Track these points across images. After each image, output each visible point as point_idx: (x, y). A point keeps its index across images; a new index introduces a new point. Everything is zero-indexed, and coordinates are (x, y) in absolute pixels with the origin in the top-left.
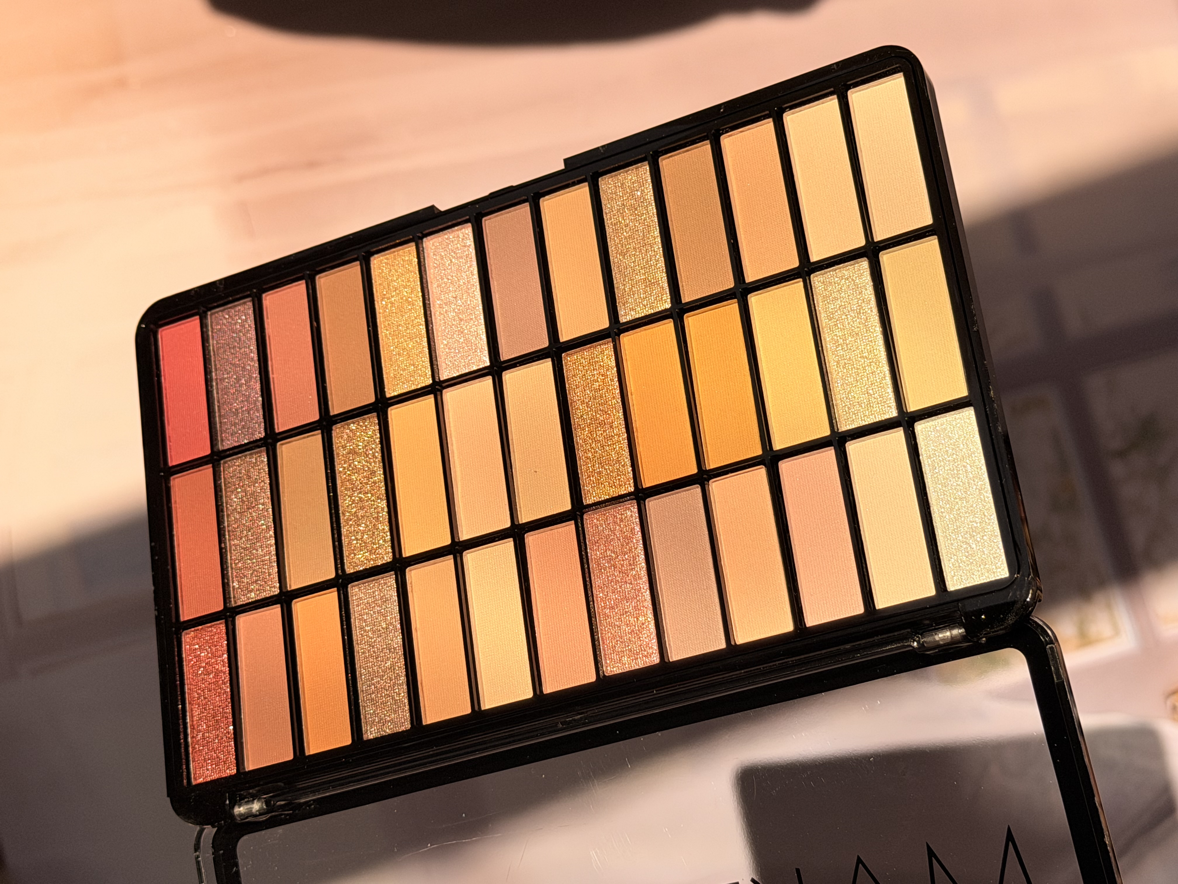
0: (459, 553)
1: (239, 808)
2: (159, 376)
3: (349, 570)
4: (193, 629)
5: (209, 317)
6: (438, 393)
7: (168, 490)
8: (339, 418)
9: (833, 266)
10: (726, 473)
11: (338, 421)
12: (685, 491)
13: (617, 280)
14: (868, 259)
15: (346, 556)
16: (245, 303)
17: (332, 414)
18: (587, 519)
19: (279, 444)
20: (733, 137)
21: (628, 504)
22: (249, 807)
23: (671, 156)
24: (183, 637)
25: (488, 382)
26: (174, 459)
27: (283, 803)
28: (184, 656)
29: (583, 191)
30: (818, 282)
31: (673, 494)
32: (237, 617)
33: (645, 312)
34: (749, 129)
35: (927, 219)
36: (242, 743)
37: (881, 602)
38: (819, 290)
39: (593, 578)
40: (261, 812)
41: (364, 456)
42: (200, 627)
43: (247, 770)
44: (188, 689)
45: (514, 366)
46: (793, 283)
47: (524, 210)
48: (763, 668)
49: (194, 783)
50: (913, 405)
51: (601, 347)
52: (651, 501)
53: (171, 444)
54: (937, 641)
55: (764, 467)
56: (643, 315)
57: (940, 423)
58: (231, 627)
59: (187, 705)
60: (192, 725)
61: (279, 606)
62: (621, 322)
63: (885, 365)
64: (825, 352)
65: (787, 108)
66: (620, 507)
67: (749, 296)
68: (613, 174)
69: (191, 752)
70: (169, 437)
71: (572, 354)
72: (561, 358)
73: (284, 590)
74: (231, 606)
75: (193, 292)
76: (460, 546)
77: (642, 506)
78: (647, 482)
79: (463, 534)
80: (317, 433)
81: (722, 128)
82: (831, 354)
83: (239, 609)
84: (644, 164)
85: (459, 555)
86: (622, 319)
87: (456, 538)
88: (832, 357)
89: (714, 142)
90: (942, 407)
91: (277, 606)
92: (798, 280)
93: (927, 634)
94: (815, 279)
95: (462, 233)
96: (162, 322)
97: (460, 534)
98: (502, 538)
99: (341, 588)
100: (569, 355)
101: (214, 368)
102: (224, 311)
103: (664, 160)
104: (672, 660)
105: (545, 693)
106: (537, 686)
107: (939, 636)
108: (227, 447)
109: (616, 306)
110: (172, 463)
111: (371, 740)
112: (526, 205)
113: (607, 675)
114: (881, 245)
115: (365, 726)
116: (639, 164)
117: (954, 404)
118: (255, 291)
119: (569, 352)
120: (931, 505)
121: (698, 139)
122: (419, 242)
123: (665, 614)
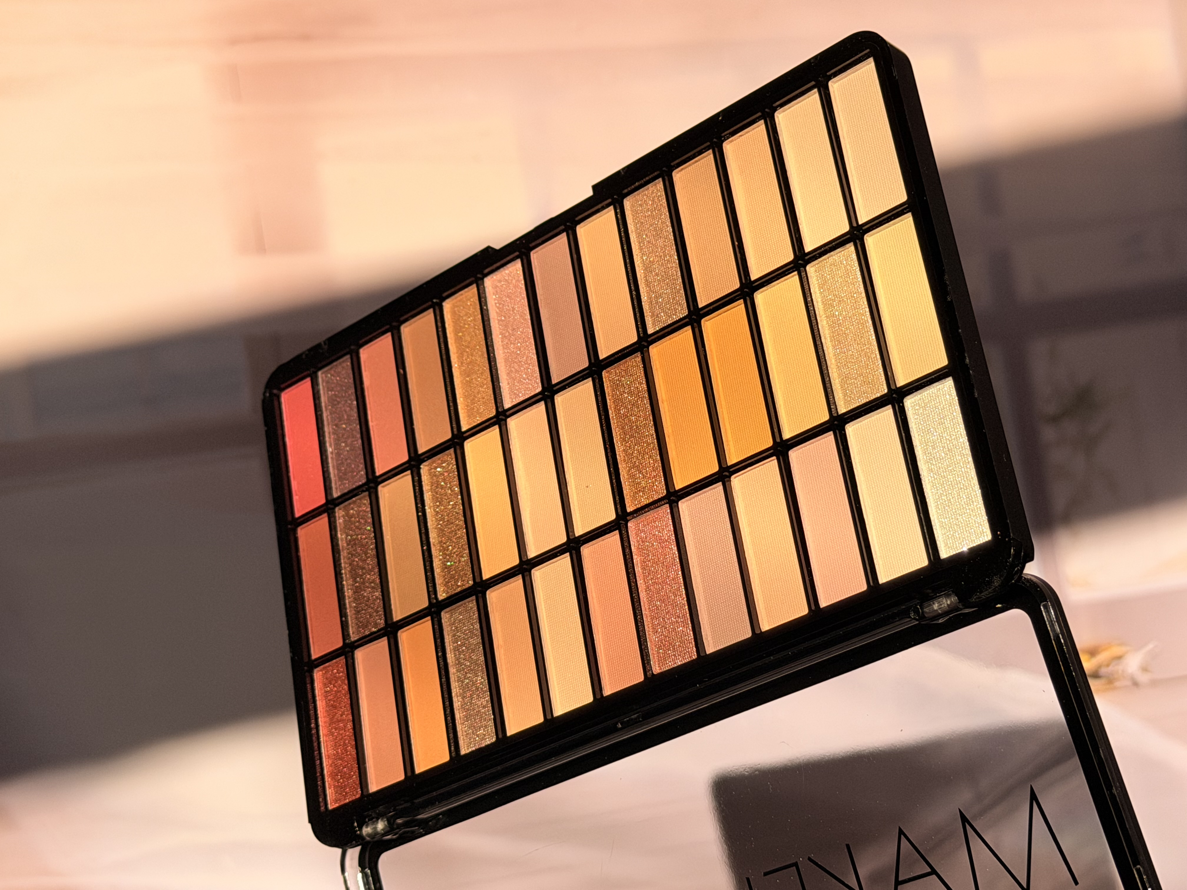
1: (367, 827)
2: (283, 437)
3: (442, 596)
5: (319, 377)
6: (503, 422)
7: (296, 540)
8: (425, 456)
9: (825, 254)
10: (744, 468)
11: (426, 459)
12: (708, 491)
14: (854, 243)
15: (439, 584)
16: (345, 360)
17: (419, 452)
18: (632, 527)
19: (379, 487)
20: (734, 142)
21: (660, 510)
22: (374, 826)
23: (682, 169)
24: (314, 675)
25: (541, 407)
26: (299, 511)
28: (316, 692)
29: (609, 215)
30: (813, 272)
31: (701, 494)
32: (355, 651)
33: (667, 322)
34: (747, 133)
35: (902, 197)
36: (365, 769)
37: (884, 577)
38: (815, 280)
40: (386, 830)
42: (327, 664)
43: (369, 793)
44: (321, 722)
45: (563, 388)
46: (788, 278)
47: (562, 241)
50: (901, 380)
51: (632, 360)
52: (682, 503)
54: (936, 611)
55: (776, 457)
56: (666, 325)
57: (926, 395)
58: (350, 661)
60: (327, 755)
62: (649, 333)
65: (777, 106)
67: (755, 294)
68: (636, 193)
69: (326, 780)
70: (295, 489)
71: (611, 370)
72: (601, 375)
74: (349, 642)
75: (304, 354)
76: (527, 565)
77: (675, 508)
78: (679, 484)
79: (532, 553)
80: (409, 472)
81: (723, 135)
82: (829, 341)
83: (356, 644)
84: (660, 179)
85: (528, 573)
86: (650, 331)
87: (524, 558)
88: (830, 343)
89: (716, 149)
90: (925, 380)
91: (385, 638)
92: (796, 273)
93: (926, 604)
94: (811, 269)
95: (516, 268)
96: (283, 386)
97: (528, 553)
98: (562, 552)
99: (435, 615)
100: (609, 371)
101: (325, 423)
102: (331, 368)
103: (678, 173)
104: (708, 653)
105: (604, 695)
106: (597, 690)
107: (937, 605)
108: (339, 494)
109: (644, 319)
110: (297, 514)
111: (466, 755)
112: (565, 234)
113: (655, 673)
114: (864, 228)
115: (461, 742)
116: (657, 181)
117: (936, 375)
118: (352, 347)
119: (608, 369)
120: (922, 477)
121: (704, 149)
122: (480, 282)
123: (700, 610)
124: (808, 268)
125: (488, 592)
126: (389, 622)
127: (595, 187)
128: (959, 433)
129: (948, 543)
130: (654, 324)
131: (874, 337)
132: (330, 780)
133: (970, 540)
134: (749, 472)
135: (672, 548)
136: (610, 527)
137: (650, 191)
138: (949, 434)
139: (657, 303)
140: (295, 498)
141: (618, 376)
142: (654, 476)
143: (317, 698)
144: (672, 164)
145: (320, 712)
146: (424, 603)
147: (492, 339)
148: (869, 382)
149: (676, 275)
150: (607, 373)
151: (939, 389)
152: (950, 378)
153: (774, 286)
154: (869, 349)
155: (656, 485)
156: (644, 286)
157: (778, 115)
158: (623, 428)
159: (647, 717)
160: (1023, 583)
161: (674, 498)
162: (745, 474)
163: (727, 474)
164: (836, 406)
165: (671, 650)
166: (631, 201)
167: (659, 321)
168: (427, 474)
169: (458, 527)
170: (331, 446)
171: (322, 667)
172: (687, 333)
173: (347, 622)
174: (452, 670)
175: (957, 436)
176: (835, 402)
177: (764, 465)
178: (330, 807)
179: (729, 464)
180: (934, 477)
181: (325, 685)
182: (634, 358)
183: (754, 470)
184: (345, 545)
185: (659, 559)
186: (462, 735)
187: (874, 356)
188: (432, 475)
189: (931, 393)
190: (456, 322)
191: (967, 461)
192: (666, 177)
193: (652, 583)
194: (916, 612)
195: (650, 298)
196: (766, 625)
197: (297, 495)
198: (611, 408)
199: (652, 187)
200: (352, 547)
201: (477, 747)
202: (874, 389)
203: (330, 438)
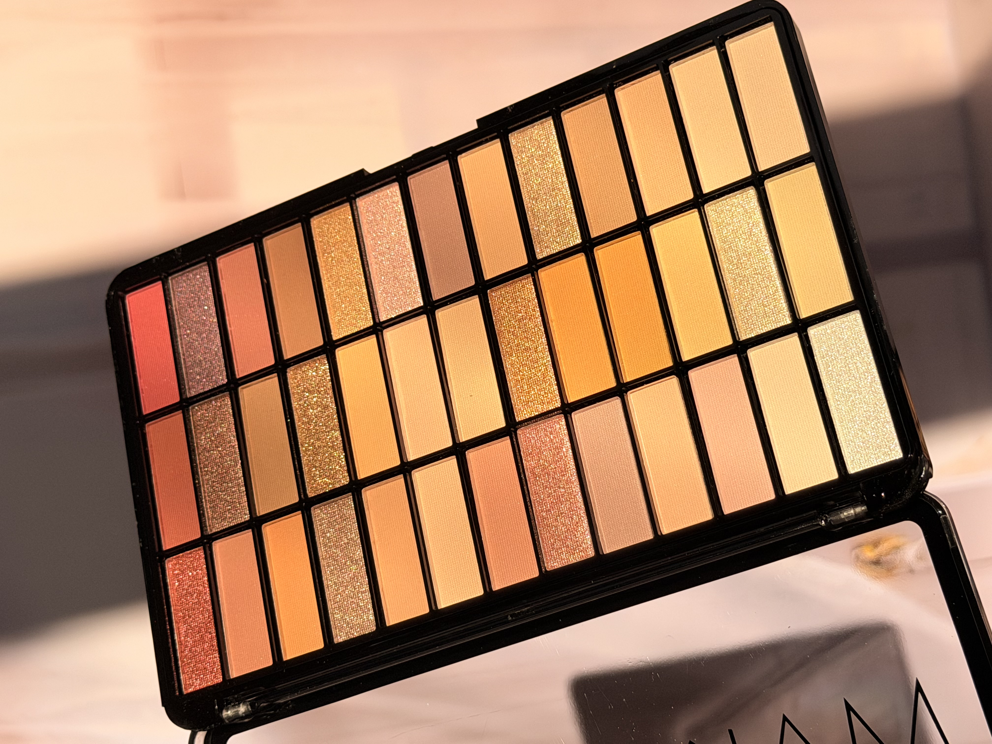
0: (408, 473)
1: (227, 710)
2: (129, 336)
3: (311, 494)
4: (175, 557)
5: (170, 281)
6: (380, 333)
7: (144, 436)
8: (292, 361)
9: (724, 195)
10: (642, 384)
11: (292, 364)
12: (606, 403)
13: (531, 223)
14: (755, 187)
15: (307, 482)
16: (201, 267)
17: (285, 358)
18: (520, 434)
19: (240, 388)
20: (626, 89)
21: (555, 419)
22: (235, 710)
23: (572, 111)
24: (166, 564)
25: (423, 320)
26: (147, 408)
27: (265, 704)
28: (168, 581)
29: (496, 146)
30: (711, 211)
31: (595, 407)
32: (213, 543)
33: (559, 248)
34: (639, 82)
35: (804, 148)
36: (226, 654)
37: (789, 489)
38: (713, 218)
39: (529, 485)
40: (246, 714)
41: (317, 393)
42: (181, 554)
43: (231, 678)
44: (174, 610)
45: (445, 304)
46: (689, 214)
47: (444, 167)
48: (688, 554)
49: (185, 692)
50: (804, 314)
51: (521, 282)
52: (576, 414)
53: (144, 395)
54: (842, 519)
55: (675, 376)
56: (557, 251)
57: (830, 326)
58: (208, 552)
59: (174, 624)
60: (180, 642)
61: (250, 530)
62: (538, 258)
63: (777, 279)
64: (722, 271)
65: (672, 60)
66: (549, 421)
67: (651, 228)
68: (522, 129)
69: (180, 665)
70: (142, 390)
71: (496, 290)
72: (487, 294)
73: (254, 516)
74: (207, 534)
75: (154, 260)
76: (408, 466)
77: (569, 418)
78: (572, 397)
79: (411, 456)
80: (275, 375)
81: (615, 82)
83: (214, 536)
86: (539, 256)
87: (405, 460)
89: (609, 94)
90: (831, 313)
92: (695, 210)
94: (709, 208)
95: (393, 190)
96: (128, 289)
97: (408, 456)
98: (447, 456)
99: (305, 510)
102: (182, 275)
103: (565, 114)
104: (606, 552)
105: (494, 590)
106: (487, 584)
107: (844, 514)
108: (194, 394)
109: (533, 245)
110: (146, 411)
111: (340, 644)
112: (447, 161)
113: (548, 570)
114: (764, 175)
115: (334, 629)
116: (548, 118)
117: (842, 309)
118: (209, 255)
119: (493, 289)
120: (828, 399)
121: (599, 92)
122: (353, 201)
124: (705, 206)
125: (364, 491)
127: (479, 121)
129: (856, 459)
130: (543, 251)
134: (646, 389)
136: (501, 433)
137: (539, 128)
143: (169, 587)
144: (561, 106)
146: (295, 499)
147: (366, 255)
150: (492, 292)
151: (845, 320)
152: (858, 311)
153: (671, 221)
155: (549, 397)
157: (673, 68)
160: (924, 500)
161: (568, 410)
163: (624, 389)
164: (738, 332)
166: (517, 136)
167: (548, 248)
168: (293, 378)
172: (580, 259)
173: (203, 514)
176: (738, 329)
177: (662, 383)
179: (626, 380)
182: (525, 279)
183: (652, 387)
189: (835, 323)
192: (556, 116)
196: (667, 529)
198: (496, 324)
199: (541, 124)
202: (776, 320)
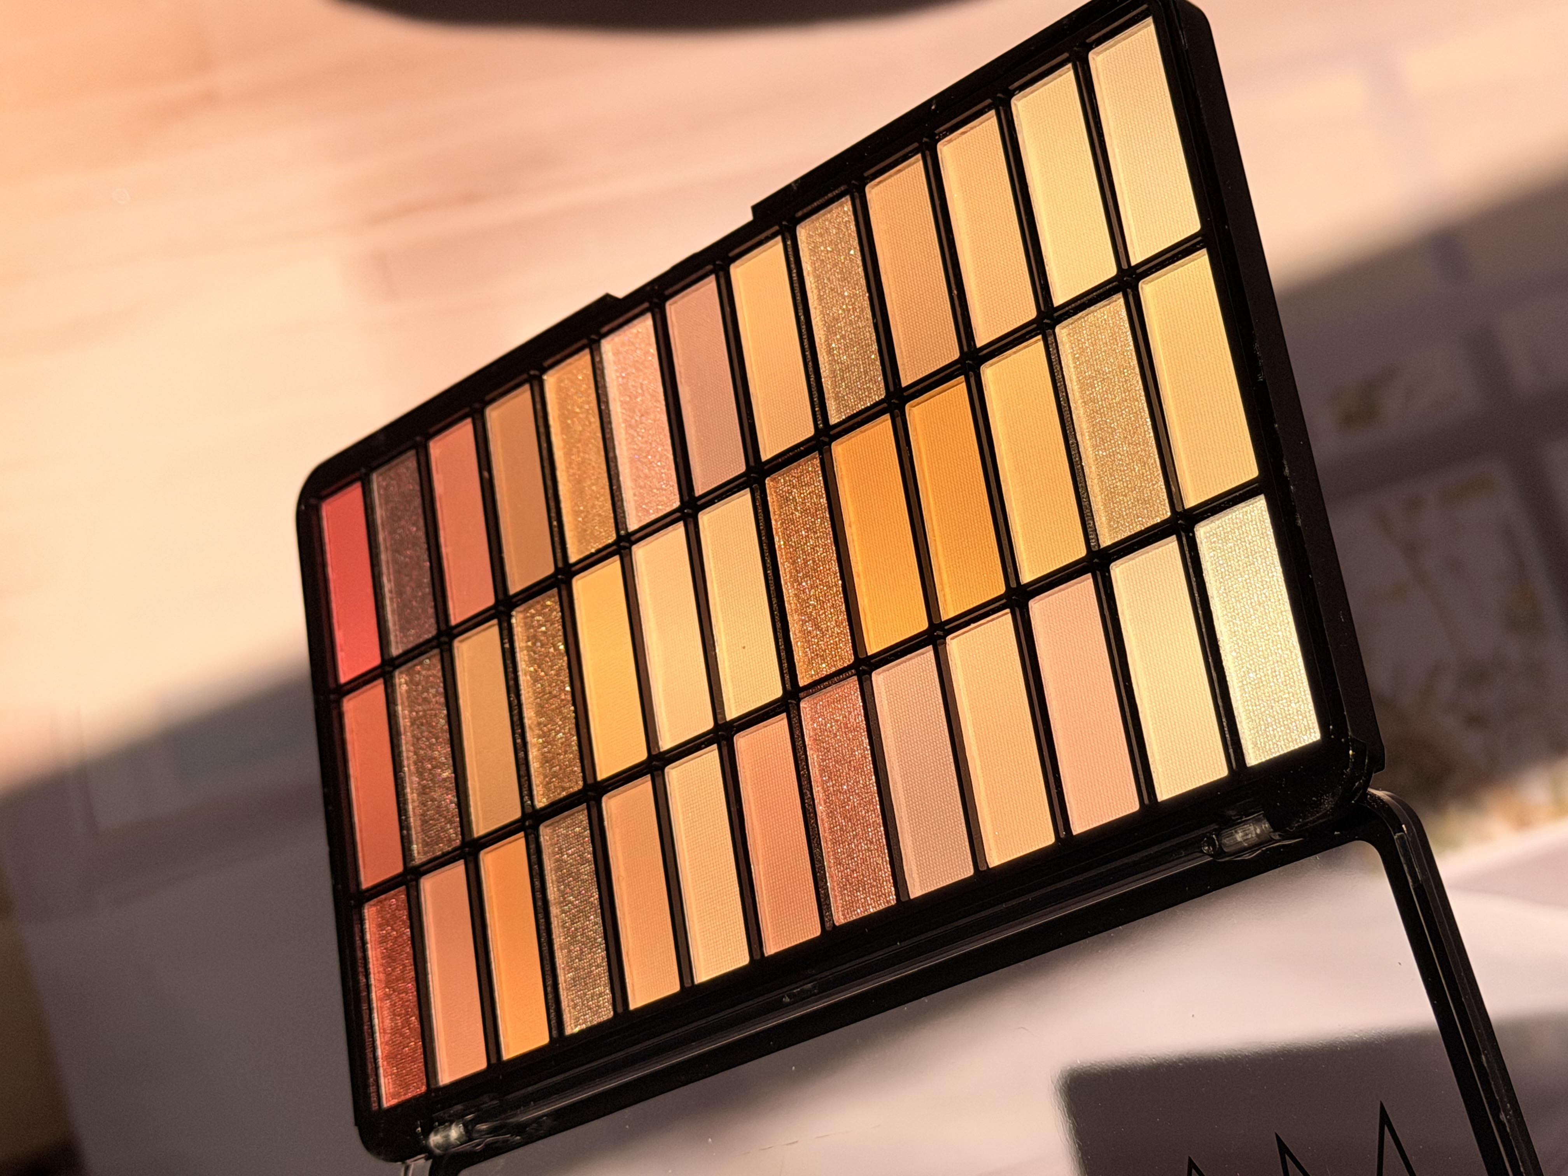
1: (436, 1135)
2: (324, 566)
3: (539, 804)
5: (373, 480)
6: (626, 551)
7: (341, 716)
8: (519, 598)
9: (1082, 309)
10: (967, 624)
11: (519, 602)
12: (919, 655)
13: (825, 367)
14: (1124, 293)
15: (536, 786)
16: (408, 458)
17: (511, 593)
18: (806, 708)
19: (454, 642)
20: (954, 142)
21: (845, 684)
22: (446, 1134)
24: (364, 912)
25: (679, 531)
26: (345, 674)
27: (484, 1126)
28: (368, 936)
29: (776, 249)
30: (1065, 336)
31: (905, 662)
32: (420, 880)
33: (859, 406)
34: (972, 128)
35: (1194, 225)
36: (433, 1049)
37: (1166, 790)
39: (815, 790)
40: (461, 1140)
42: (383, 896)
43: (439, 1086)
44: (375, 980)
45: (711, 503)
46: (1028, 346)
47: (710, 287)
50: (1192, 498)
51: (807, 464)
52: (879, 674)
54: (1240, 843)
57: (1228, 521)
58: (413, 893)
59: (374, 1002)
60: (380, 1029)
61: (463, 860)
62: (832, 424)
65: (1015, 90)
67: (982, 368)
68: (814, 217)
69: (380, 1065)
70: (341, 645)
71: (777, 477)
72: (765, 484)
74: (412, 866)
75: (354, 449)
76: (659, 760)
77: (867, 681)
78: (873, 646)
79: (666, 743)
80: (495, 621)
81: (937, 131)
82: (1087, 438)
83: (422, 869)
84: (848, 197)
85: (660, 772)
86: (834, 420)
87: (654, 750)
88: (1088, 442)
89: (927, 153)
90: (1226, 499)
91: (462, 862)
92: (1040, 337)
93: (1225, 832)
94: (1062, 332)
95: (644, 326)
96: (324, 493)
97: (660, 743)
98: (708, 743)
99: (529, 831)
100: (775, 479)
101: (382, 547)
102: (389, 470)
103: (873, 188)
104: (912, 897)
105: (766, 955)
106: (755, 946)
107: (1241, 834)
108: (400, 651)
109: (825, 403)
110: (343, 679)
111: (573, 1036)
112: (712, 278)
113: (837, 924)
114: (1139, 271)
115: (567, 1017)
116: (843, 199)
117: (1241, 492)
118: (418, 439)
119: (774, 476)
120: (1221, 644)
121: (911, 152)
122: (594, 346)
123: (902, 832)
124: (1058, 329)
125: (604, 799)
126: (467, 839)
127: (756, 209)
128: (1275, 578)
129: (1258, 742)
130: (838, 411)
131: (1152, 434)
132: (385, 1063)
133: (1290, 740)
134: (973, 631)
135: (862, 740)
136: (775, 708)
137: (835, 215)
138: (1260, 580)
139: (843, 379)
140: (340, 655)
141: (788, 486)
142: (838, 633)
143: (369, 946)
144: (866, 175)
145: (373, 965)
146: (516, 814)
147: (611, 429)
148: (1145, 501)
149: (871, 338)
150: (772, 481)
151: (1246, 512)
152: (1262, 497)
153: (1010, 355)
154: (1145, 451)
155: (841, 648)
156: (825, 354)
157: (1016, 102)
158: (794, 563)
159: (826, 988)
160: (1369, 804)
161: (865, 668)
162: (967, 634)
163: (941, 633)
164: (1097, 535)
165: (860, 891)
166: (807, 228)
167: (846, 406)
168: (521, 624)
169: (564, 702)
170: (389, 581)
171: (375, 900)
172: (884, 426)
173: (409, 835)
174: (554, 910)
175: (1272, 583)
176: (1096, 530)
177: (994, 622)
178: (386, 1104)
179: (944, 618)
180: (1238, 644)
181: (380, 926)
182: (810, 460)
183: (979, 629)
184: (408, 724)
185: (843, 757)
186: (569, 1006)
187: (1153, 461)
188: (528, 626)
189: (1234, 517)
190: (562, 405)
191: (1286, 621)
192: (856, 194)
193: (834, 791)
194: (1211, 843)
195: (833, 371)
196: (995, 858)
197: (342, 650)
198: (777, 533)
199: (837, 208)
200: (418, 728)
201: (589, 1024)
202: (1151, 511)
203: (388, 569)
